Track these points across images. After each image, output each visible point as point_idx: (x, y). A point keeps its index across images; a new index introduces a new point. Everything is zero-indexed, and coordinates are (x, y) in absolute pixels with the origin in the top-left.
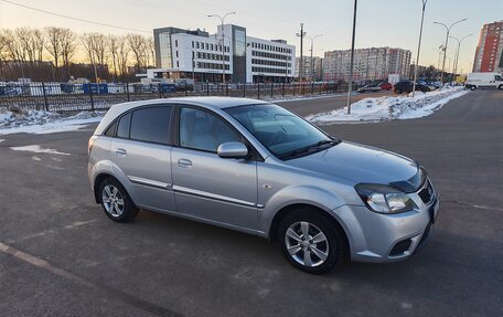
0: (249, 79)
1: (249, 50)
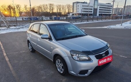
0: (98, 15)
1: (99, 6)
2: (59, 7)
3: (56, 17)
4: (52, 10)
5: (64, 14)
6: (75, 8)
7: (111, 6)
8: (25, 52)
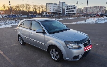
1: (66, 7)
2: (34, 7)
3: (32, 15)
4: (29, 9)
5: (39, 13)
6: (48, 8)
7: (75, 7)
8: (16, 45)
